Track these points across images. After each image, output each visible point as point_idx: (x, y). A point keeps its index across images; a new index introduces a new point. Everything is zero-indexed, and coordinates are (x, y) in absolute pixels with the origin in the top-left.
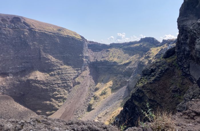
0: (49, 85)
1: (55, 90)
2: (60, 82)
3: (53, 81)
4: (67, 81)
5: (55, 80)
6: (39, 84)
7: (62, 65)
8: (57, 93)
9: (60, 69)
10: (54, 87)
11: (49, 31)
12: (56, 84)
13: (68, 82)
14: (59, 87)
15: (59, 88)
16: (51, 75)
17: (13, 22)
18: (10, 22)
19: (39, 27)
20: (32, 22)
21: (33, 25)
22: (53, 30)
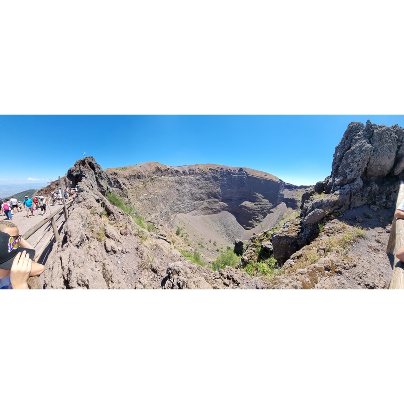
0: (252, 211)
1: (256, 215)
2: (260, 210)
3: (256, 208)
7: (263, 199)
9: (261, 201)
11: (259, 176)
13: (264, 210)
14: (258, 213)
16: (255, 205)
17: (239, 171)
18: (237, 172)
19: (253, 174)
20: (250, 171)
21: (250, 173)
22: (262, 175)
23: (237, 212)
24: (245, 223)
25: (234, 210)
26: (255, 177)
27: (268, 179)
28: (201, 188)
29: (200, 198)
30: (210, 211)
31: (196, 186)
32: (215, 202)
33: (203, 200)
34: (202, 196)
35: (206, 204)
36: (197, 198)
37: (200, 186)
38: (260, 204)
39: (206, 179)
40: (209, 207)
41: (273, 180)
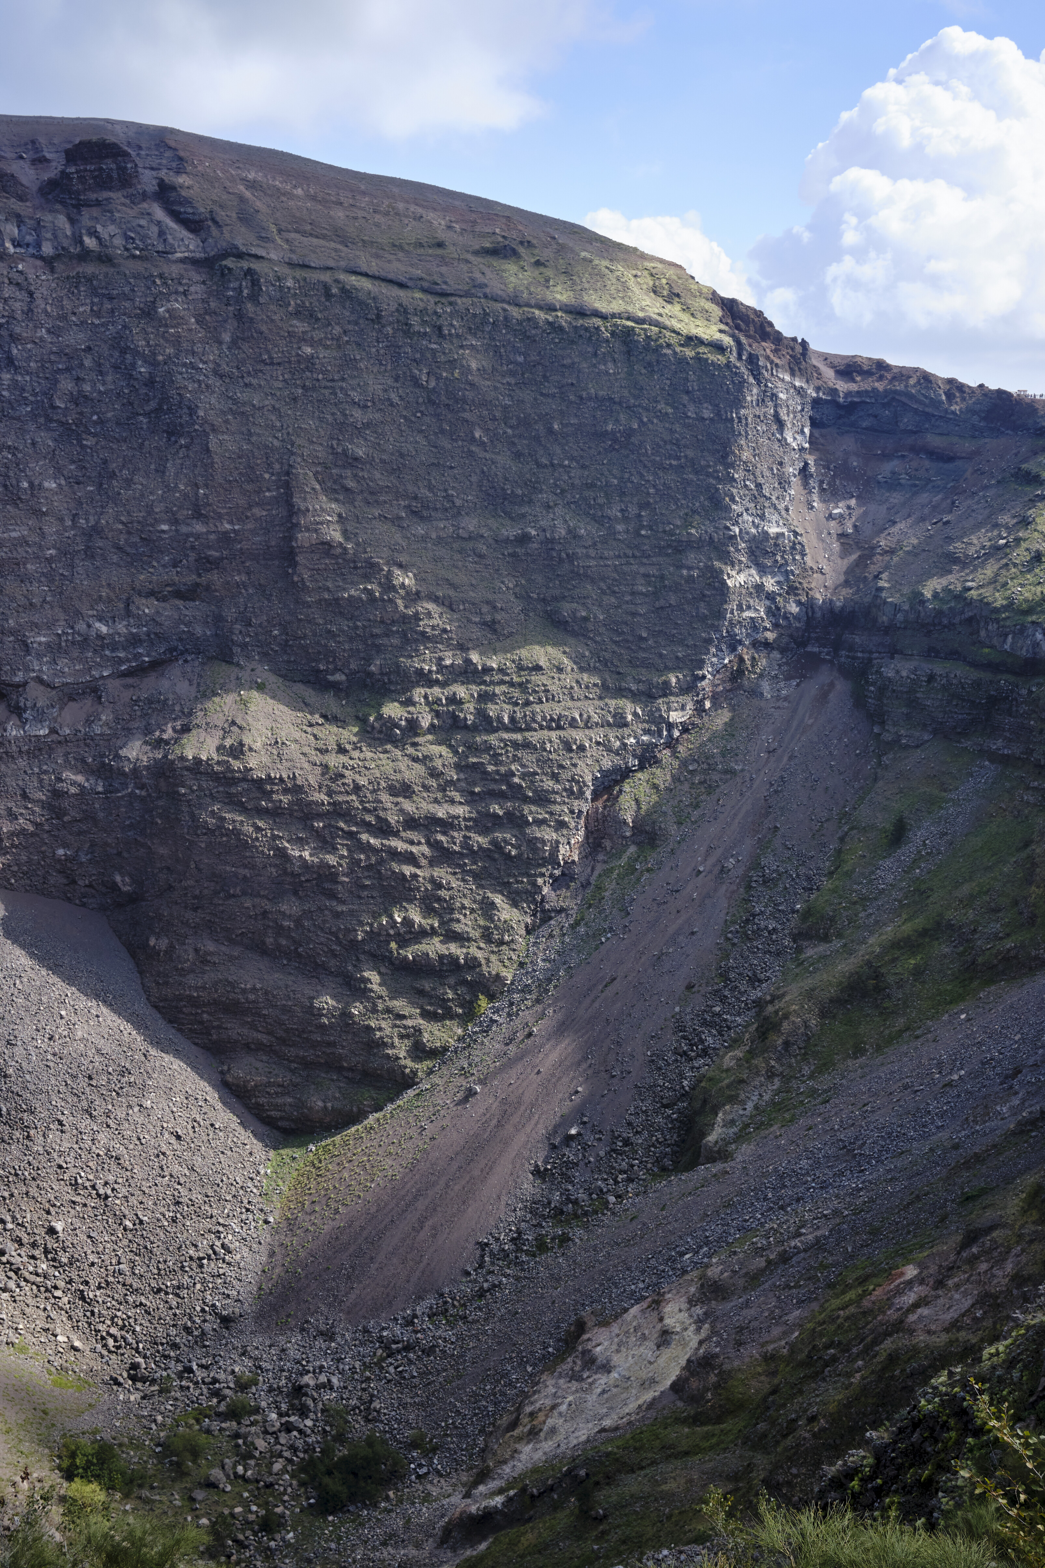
0: (351, 835)
1: (400, 889)
3: (393, 791)
4: (526, 800)
5: (404, 790)
8: (416, 917)
9: (467, 673)
10: (394, 854)
11: (397, 268)
12: (411, 823)
13: (531, 812)
14: (442, 856)
15: (441, 873)
16: (381, 736)
17: (68, 192)
19: (304, 233)
20: (252, 185)
21: (246, 217)
22: (439, 251)
23: (114, 887)
24: (264, 1038)
25: (61, 852)
26: (347, 293)
27: (550, 308)
38: (452, 725)
41: (630, 324)
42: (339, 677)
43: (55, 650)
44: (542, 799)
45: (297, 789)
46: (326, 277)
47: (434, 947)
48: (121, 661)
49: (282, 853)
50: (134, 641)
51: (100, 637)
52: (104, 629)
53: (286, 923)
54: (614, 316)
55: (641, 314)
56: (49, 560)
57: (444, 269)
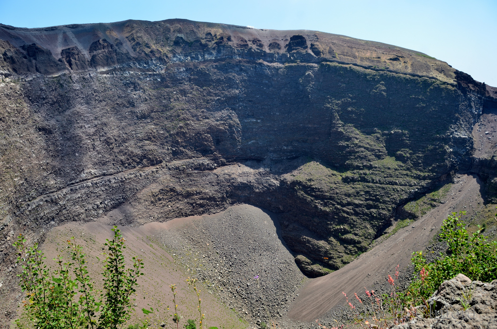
0: (334, 205)
2: (362, 202)
3: (346, 195)
4: (381, 203)
5: (349, 195)
6: (312, 196)
7: (379, 157)
8: (347, 227)
9: (370, 167)
10: (344, 212)
11: (366, 63)
12: (349, 204)
13: (381, 206)
14: (356, 214)
15: (354, 217)
16: (346, 180)
17: (290, 47)
18: (283, 51)
19: (344, 55)
20: (334, 44)
21: (331, 52)
22: (378, 59)
23: (279, 208)
24: (306, 251)
25: (268, 199)
26: (351, 70)
27: (406, 74)
28: (144, 117)
29: (144, 157)
30: (181, 205)
31: (126, 111)
32: (200, 168)
33: (154, 162)
34: (152, 147)
35: (165, 178)
36: (131, 155)
37: (143, 108)
38: (363, 180)
39: (163, 79)
40: (178, 188)
41: (426, 78)
42: (338, 165)
43: (274, 152)
44: (384, 202)
45: (322, 191)
46: (347, 66)
47: (350, 236)
48: (289, 156)
49: (316, 207)
50: (291, 151)
51: (284, 149)
52: (285, 148)
53: (315, 224)
54: (423, 76)
55: (431, 76)
56: (275, 131)
57: (378, 64)
